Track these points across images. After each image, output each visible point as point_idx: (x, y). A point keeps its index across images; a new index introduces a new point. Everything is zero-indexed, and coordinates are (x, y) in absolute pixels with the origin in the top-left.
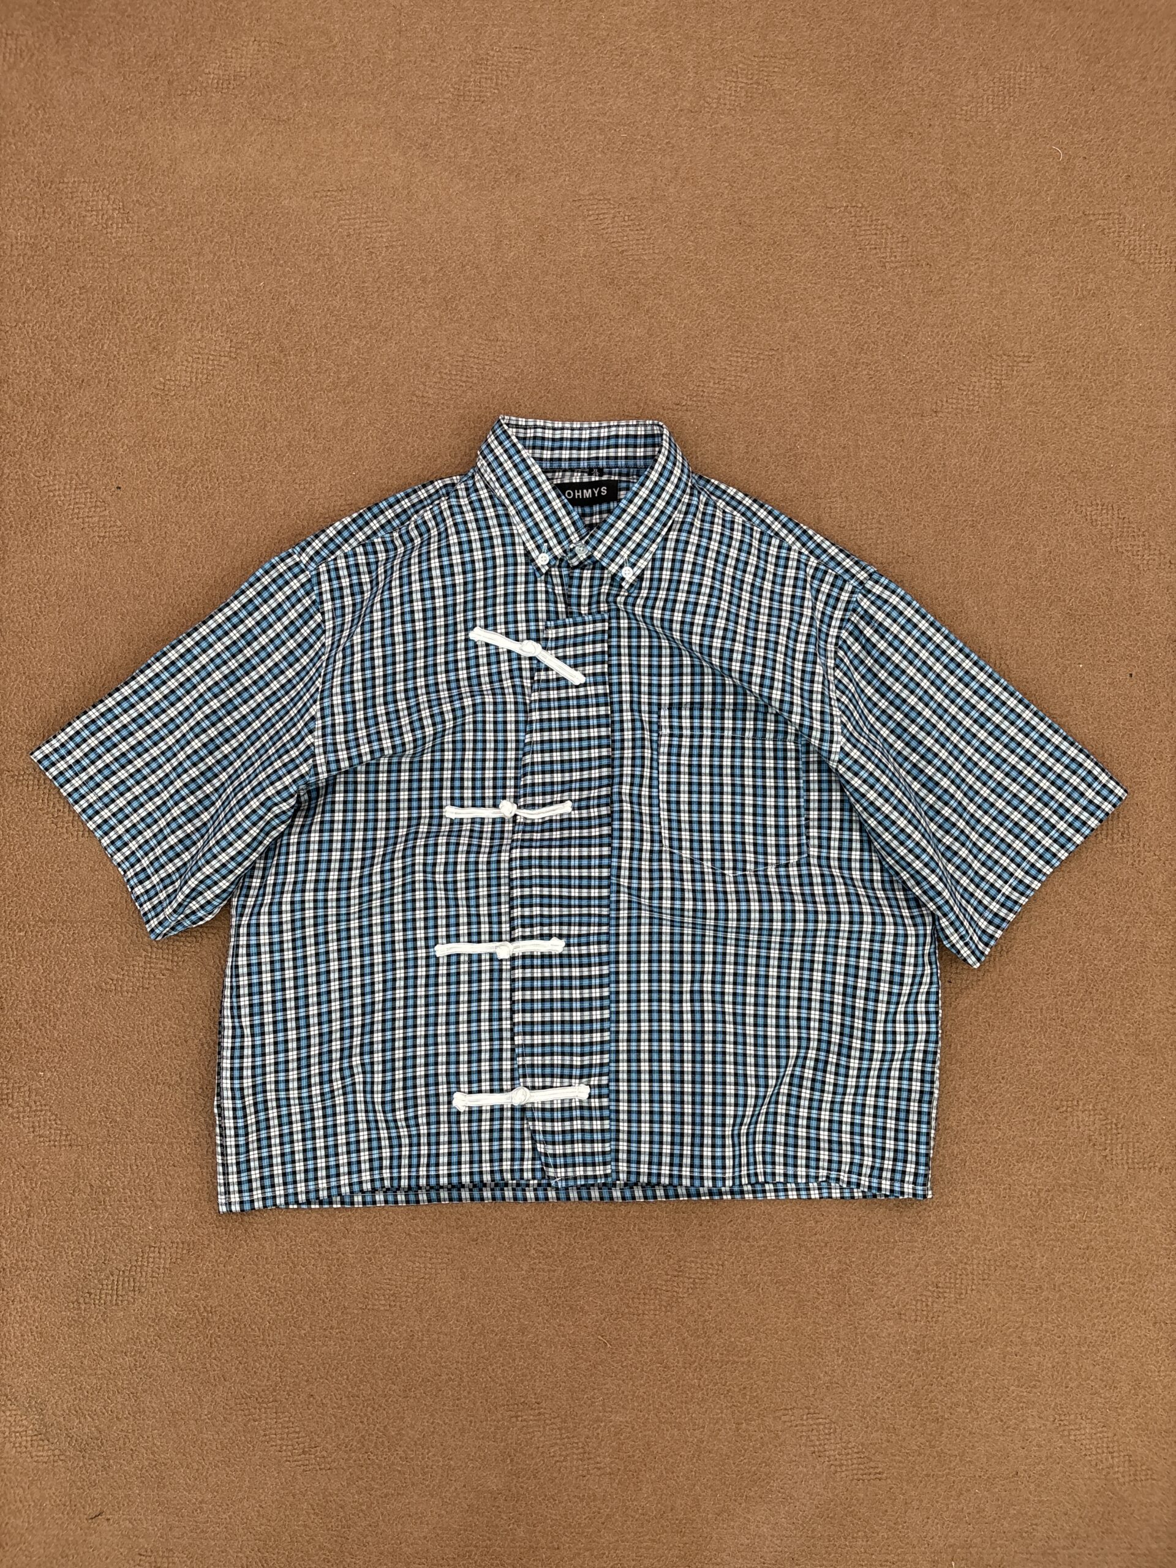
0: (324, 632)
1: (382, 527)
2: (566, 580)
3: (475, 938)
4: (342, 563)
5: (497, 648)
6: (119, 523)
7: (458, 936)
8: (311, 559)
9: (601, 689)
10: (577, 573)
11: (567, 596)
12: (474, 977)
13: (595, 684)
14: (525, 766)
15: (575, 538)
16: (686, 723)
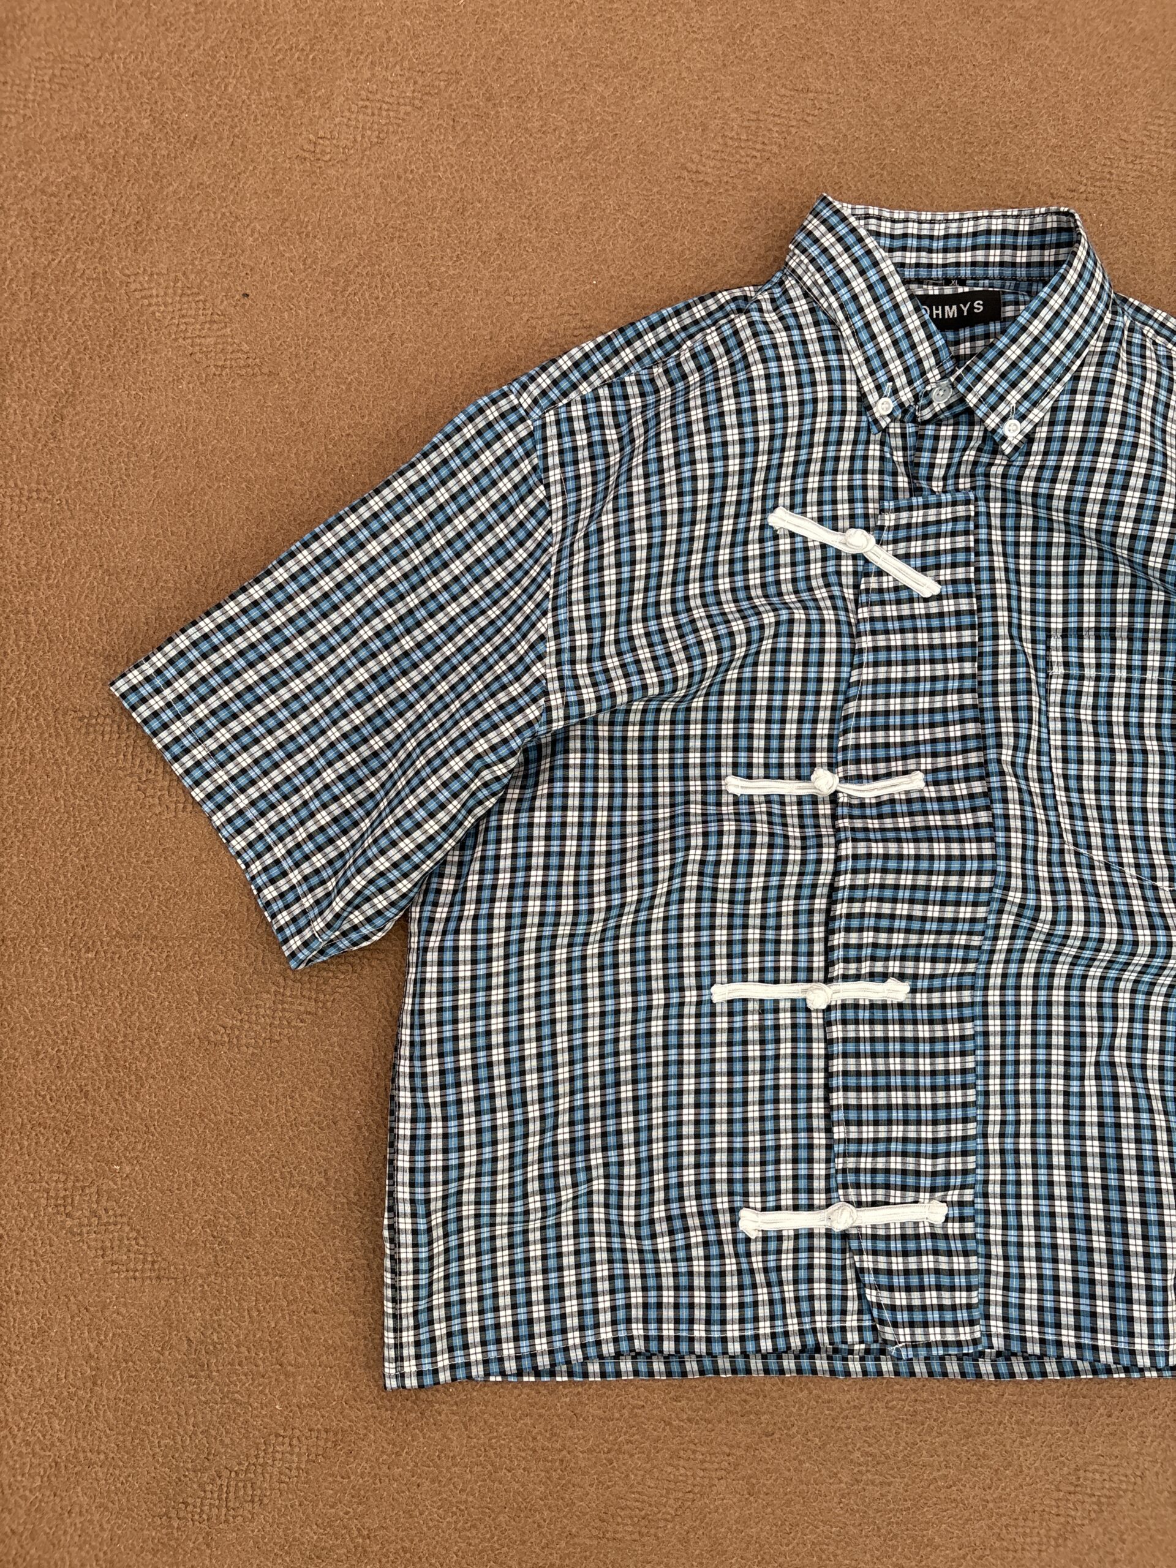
0: (549, 513)
1: (638, 358)
2: (911, 441)
3: (770, 976)
4: (577, 411)
5: (805, 540)
6: (245, 347)
7: (745, 971)
8: (535, 401)
9: (964, 604)
10: (930, 430)
11: (912, 466)
12: (769, 1035)
13: (956, 596)
14: (846, 718)
15: (934, 375)
16: (1089, 658)
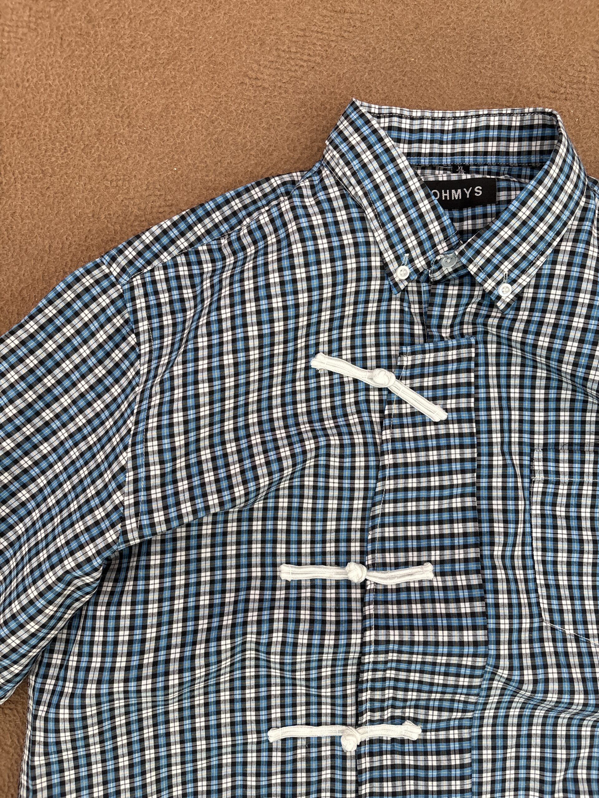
0: (139, 357)
1: (208, 232)
2: (425, 297)
3: (314, 720)
4: (160, 275)
5: (341, 377)
7: (294, 718)
8: (123, 270)
9: (466, 428)
10: (440, 289)
11: (425, 317)
12: (313, 764)
13: (459, 421)
14: (374, 517)
15: (442, 247)
16: (564, 467)
